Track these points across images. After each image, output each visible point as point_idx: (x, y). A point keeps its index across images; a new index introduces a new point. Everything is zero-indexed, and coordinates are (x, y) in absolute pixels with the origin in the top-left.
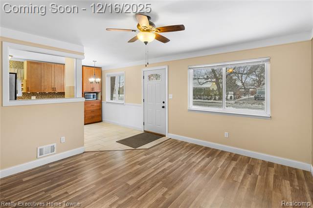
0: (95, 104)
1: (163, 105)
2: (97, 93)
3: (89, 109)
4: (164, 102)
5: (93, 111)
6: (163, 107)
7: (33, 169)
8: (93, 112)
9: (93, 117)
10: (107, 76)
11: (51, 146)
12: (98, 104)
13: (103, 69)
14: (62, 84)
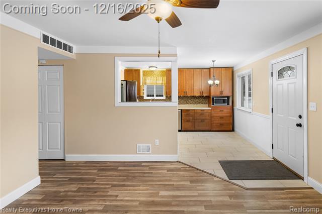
0: (225, 110)
1: (299, 121)
2: (228, 97)
3: (218, 115)
4: (300, 117)
5: (223, 118)
6: (299, 125)
7: (134, 162)
8: (221, 118)
9: (221, 125)
10: (238, 77)
11: (147, 146)
12: (229, 110)
13: (235, 69)
14: (192, 88)
